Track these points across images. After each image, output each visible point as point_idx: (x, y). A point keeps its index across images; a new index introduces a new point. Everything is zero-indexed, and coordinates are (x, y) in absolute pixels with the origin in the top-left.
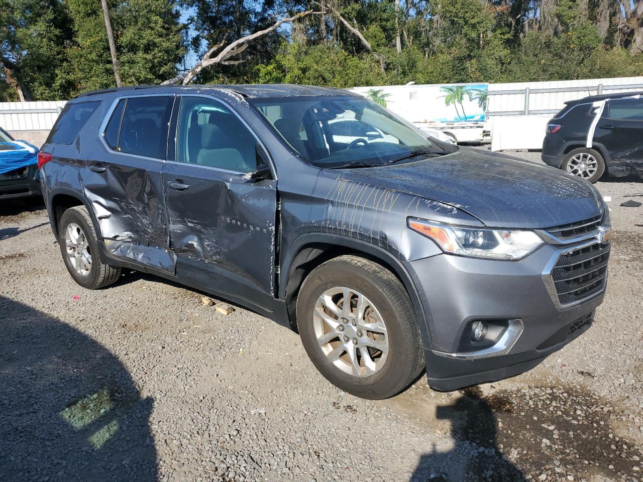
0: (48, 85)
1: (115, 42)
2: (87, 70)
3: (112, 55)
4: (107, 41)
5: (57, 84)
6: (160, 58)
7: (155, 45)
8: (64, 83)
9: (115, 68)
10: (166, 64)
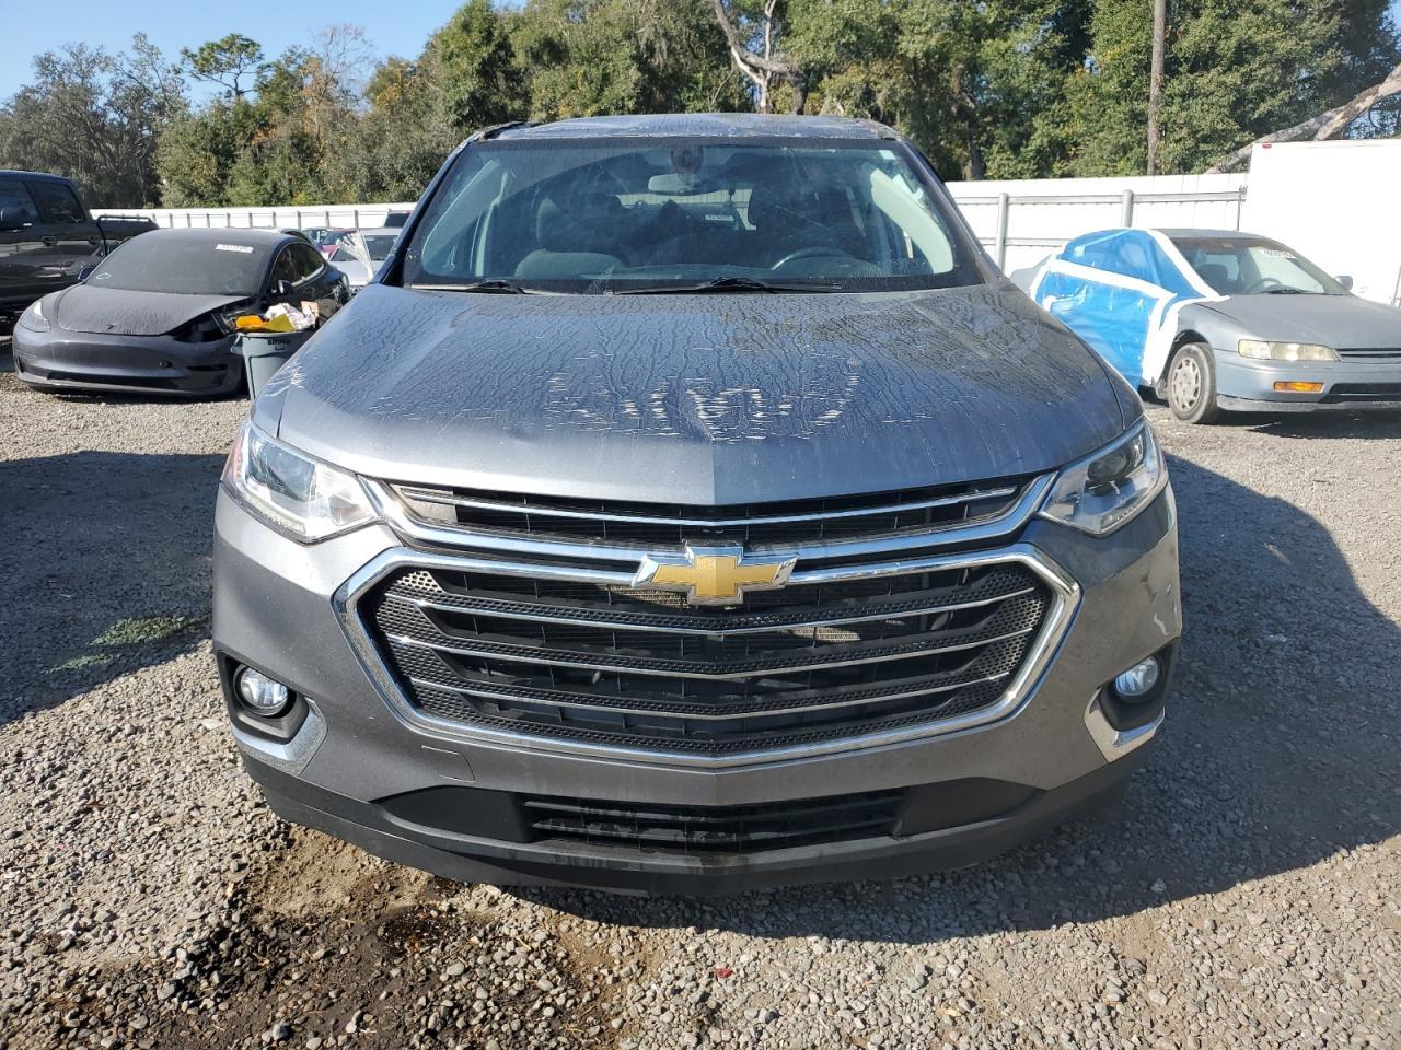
0: (1015, 148)
1: (1167, 50)
2: (1094, 117)
3: (1153, 83)
4: (1149, 49)
5: (1030, 148)
6: (1262, 80)
7: (1253, 49)
8: (1046, 145)
9: (1151, 109)
10: (1273, 95)
